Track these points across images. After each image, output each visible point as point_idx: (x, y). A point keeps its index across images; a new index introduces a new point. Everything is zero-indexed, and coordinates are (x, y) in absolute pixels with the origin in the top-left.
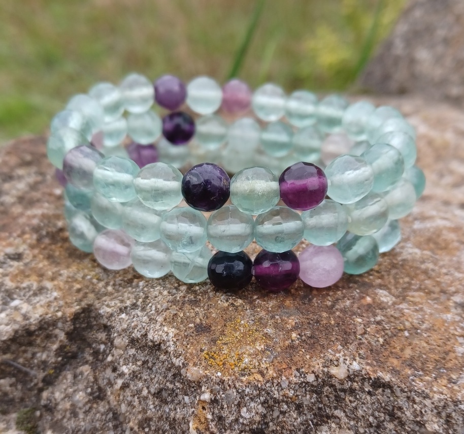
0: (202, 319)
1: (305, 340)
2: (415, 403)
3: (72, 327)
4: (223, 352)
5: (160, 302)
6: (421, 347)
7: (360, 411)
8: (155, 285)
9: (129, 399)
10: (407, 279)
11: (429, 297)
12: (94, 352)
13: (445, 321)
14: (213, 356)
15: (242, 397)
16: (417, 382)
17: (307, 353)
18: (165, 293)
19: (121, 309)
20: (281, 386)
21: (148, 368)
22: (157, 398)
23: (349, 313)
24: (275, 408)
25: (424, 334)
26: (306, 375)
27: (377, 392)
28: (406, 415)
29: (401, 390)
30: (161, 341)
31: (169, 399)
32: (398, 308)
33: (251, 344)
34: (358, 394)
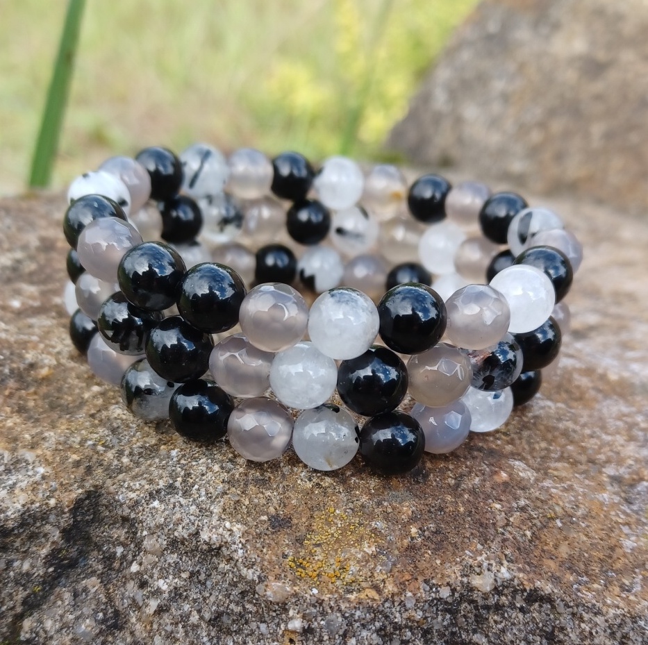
0: (278, 508)
1: (429, 537)
2: (583, 622)
3: (71, 522)
4: (316, 558)
5: (212, 482)
6: (580, 542)
7: (508, 634)
8: (197, 455)
9: (169, 628)
10: (543, 445)
11: (575, 469)
12: (104, 558)
13: (602, 504)
14: (301, 563)
15: (350, 624)
16: (584, 592)
17: (436, 556)
18: (216, 468)
19: (151, 494)
20: (405, 606)
21: (199, 582)
22: (214, 627)
23: (482, 496)
24: (394, 636)
25: (581, 523)
26: (439, 589)
27: (532, 609)
28: (570, 637)
29: (565, 605)
30: (223, 543)
31: (235, 627)
32: (543, 487)
33: (356, 545)
34: (507, 611)
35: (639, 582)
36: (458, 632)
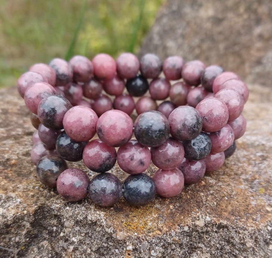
0: (117, 204)
1: (177, 208)
2: (240, 234)
3: (34, 219)
4: (135, 221)
6: (235, 204)
7: (212, 242)
9: (79, 256)
11: (230, 178)
12: (49, 232)
13: (242, 190)
14: (129, 224)
15: (151, 245)
16: (239, 222)
17: (181, 215)
19: (65, 204)
20: (171, 235)
21: (89, 236)
22: (97, 254)
23: (196, 191)
24: (169, 248)
25: (235, 197)
26: (184, 227)
27: (220, 231)
28: (236, 240)
29: (232, 228)
30: (97, 220)
31: (105, 253)
32: (218, 186)
33: (150, 214)
34: (210, 233)
35: (259, 217)
36: (193, 243)
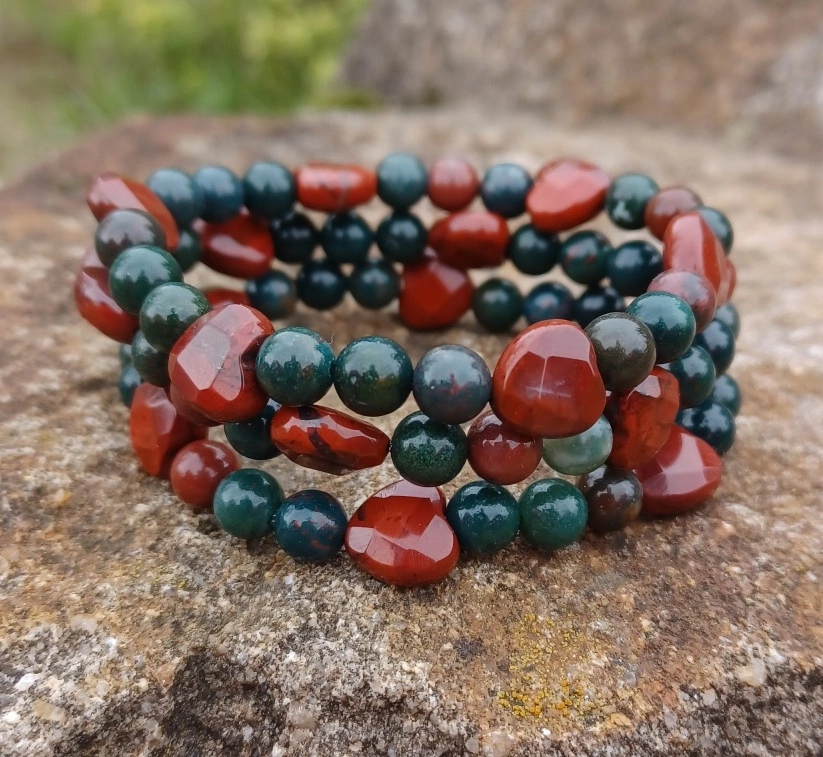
0: (460, 628)
1: (666, 629)
3: (172, 706)
4: (534, 687)
5: (360, 611)
7: (791, 734)
8: (323, 577)
10: (755, 476)
11: (802, 501)
12: (226, 747)
14: (516, 698)
17: (684, 652)
18: (359, 589)
19: (281, 644)
20: (665, 726)
21: (378, 753)
23: (712, 560)
26: (702, 694)
27: (814, 695)
30: (405, 693)
33: (581, 657)
34: (785, 704)
36: (729, 746)
